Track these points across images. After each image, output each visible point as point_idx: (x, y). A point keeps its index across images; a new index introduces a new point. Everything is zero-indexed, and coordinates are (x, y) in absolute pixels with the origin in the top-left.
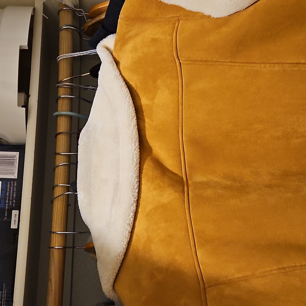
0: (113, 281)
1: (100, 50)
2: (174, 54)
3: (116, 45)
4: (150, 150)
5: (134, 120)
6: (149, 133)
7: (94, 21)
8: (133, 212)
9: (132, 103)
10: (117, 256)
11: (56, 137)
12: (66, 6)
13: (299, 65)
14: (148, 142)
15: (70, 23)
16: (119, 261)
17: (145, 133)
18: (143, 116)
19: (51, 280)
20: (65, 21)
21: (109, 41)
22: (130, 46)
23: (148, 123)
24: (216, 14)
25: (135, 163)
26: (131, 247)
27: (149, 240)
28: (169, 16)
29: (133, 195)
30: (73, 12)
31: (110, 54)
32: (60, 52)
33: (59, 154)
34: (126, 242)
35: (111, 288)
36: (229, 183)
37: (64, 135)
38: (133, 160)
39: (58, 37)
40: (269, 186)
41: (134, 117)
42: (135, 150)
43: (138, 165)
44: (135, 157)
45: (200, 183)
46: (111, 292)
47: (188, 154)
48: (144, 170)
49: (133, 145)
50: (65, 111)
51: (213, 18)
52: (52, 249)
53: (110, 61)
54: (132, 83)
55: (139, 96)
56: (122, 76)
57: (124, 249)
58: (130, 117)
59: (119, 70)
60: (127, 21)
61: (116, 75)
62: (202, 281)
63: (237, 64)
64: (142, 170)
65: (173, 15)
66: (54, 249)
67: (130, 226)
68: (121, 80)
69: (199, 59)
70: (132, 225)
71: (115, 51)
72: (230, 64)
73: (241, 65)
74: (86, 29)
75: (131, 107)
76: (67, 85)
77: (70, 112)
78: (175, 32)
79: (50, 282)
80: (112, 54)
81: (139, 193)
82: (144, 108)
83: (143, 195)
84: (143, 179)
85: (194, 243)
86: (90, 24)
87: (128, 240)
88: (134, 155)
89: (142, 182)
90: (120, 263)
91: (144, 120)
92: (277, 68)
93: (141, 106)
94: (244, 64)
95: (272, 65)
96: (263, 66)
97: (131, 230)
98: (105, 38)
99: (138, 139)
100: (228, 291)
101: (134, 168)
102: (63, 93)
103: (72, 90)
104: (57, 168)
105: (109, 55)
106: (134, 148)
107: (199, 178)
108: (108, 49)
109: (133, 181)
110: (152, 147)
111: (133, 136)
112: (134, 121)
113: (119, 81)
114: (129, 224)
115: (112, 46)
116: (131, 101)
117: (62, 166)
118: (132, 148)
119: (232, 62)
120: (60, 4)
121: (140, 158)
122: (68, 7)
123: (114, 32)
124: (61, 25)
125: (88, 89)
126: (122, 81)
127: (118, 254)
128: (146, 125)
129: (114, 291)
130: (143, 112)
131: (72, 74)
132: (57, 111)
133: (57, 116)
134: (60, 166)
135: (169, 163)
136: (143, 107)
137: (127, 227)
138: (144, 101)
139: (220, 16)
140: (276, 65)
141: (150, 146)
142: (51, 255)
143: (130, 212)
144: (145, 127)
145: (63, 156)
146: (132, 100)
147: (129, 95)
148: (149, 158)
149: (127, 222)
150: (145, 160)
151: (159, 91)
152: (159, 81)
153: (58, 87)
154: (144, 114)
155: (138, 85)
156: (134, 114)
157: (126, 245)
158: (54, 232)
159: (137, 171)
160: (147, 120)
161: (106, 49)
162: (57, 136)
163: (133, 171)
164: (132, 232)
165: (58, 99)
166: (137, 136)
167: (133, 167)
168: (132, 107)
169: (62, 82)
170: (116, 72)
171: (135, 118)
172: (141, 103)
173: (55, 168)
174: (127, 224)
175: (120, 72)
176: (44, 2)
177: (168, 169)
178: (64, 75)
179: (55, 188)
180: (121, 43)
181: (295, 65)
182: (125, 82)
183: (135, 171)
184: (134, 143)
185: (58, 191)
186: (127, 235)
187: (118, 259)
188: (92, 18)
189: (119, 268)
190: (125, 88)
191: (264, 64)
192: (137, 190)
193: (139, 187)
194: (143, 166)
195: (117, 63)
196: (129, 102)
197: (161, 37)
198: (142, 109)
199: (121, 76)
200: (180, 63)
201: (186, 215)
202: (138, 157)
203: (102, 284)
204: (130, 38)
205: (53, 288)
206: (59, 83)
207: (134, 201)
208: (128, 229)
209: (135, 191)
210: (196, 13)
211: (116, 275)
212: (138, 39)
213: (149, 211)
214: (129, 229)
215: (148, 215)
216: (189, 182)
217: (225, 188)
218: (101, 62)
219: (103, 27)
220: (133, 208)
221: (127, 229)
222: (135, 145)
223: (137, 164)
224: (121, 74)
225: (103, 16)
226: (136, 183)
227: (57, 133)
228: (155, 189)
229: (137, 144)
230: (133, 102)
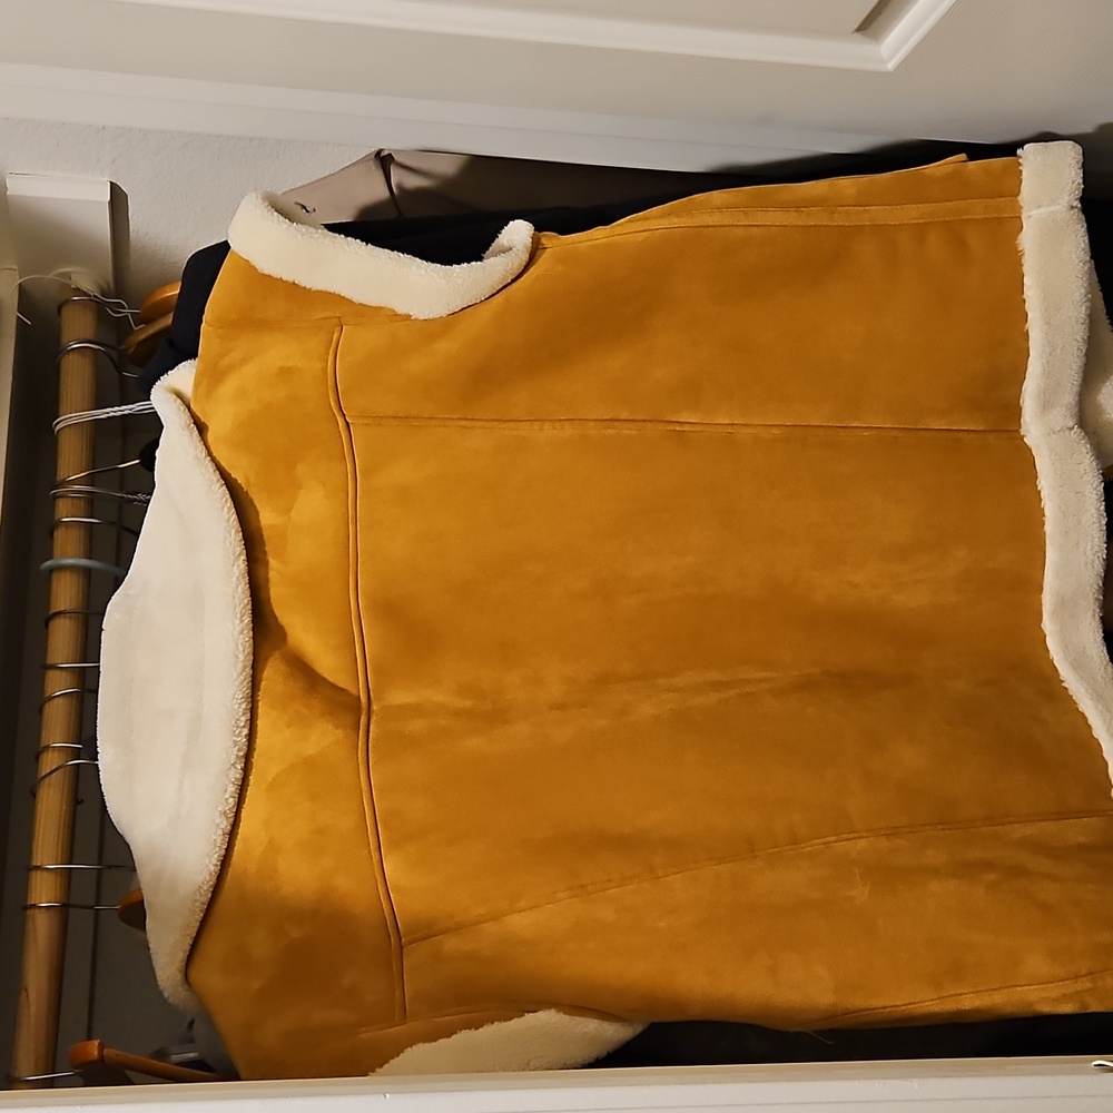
0: (185, 958)
1: (161, 399)
2: (332, 404)
3: (197, 385)
4: (281, 635)
5: (241, 561)
6: (277, 593)
7: (152, 330)
8: (233, 783)
9: (236, 522)
10: (195, 893)
11: (47, 625)
12: (78, 291)
13: (617, 423)
14: (275, 617)
15: (89, 334)
16: (197, 904)
17: (269, 594)
18: (265, 552)
19: (26, 990)
20: (77, 330)
21: (182, 376)
22: (229, 387)
23: (276, 570)
24: (420, 313)
25: (240, 666)
26: (231, 872)
27: (273, 847)
28: (319, 316)
29: (235, 743)
30: (99, 307)
31: (183, 408)
32: (62, 408)
33: (54, 667)
34: (216, 856)
35: (179, 976)
36: (468, 703)
37: (67, 620)
38: (237, 657)
39: (56, 372)
40: (561, 707)
41: (240, 555)
42: (242, 632)
43: (249, 671)
44: (241, 649)
45: (400, 707)
46: (180, 988)
47: (373, 638)
48: (263, 683)
49: (238, 622)
50: (72, 557)
51: (416, 319)
52: (32, 911)
53: (183, 423)
54: (237, 476)
55: (255, 507)
56: (213, 459)
57: (210, 874)
58: (231, 556)
59: (206, 444)
60: (221, 327)
61: (197, 457)
62: (395, 931)
63: (477, 424)
64: (260, 684)
65: (328, 314)
66: (37, 911)
67: (227, 818)
68: (211, 467)
69: (390, 413)
70: (232, 815)
71: (195, 399)
72: (464, 423)
73: (487, 424)
74: (132, 350)
75: (233, 532)
76: (80, 492)
77: (86, 558)
78: (331, 352)
79: (24, 994)
80: (189, 408)
81: (251, 737)
82: (266, 533)
83: (259, 742)
84: (260, 703)
85: (376, 843)
86: (142, 337)
87: (223, 852)
88: (240, 646)
89: (260, 710)
90: (201, 911)
91: (266, 564)
92: (567, 431)
93: (260, 529)
94: (495, 424)
95: (558, 425)
96: (536, 426)
97: (229, 827)
98: (172, 369)
99: (250, 607)
100: (451, 944)
101: (238, 677)
102: (68, 513)
103: (91, 504)
104: (47, 705)
105: (180, 410)
106: (239, 629)
107: (399, 696)
108: (179, 395)
109: (236, 707)
110: (285, 627)
111: (237, 601)
112: (242, 564)
113: (203, 470)
114: (225, 812)
115: (187, 389)
116: (235, 516)
117: (61, 698)
118: (235, 629)
119: (466, 419)
120: (66, 287)
121: (254, 654)
122: (85, 294)
123: (192, 354)
124: (64, 340)
125: (136, 500)
126: (212, 470)
127: (196, 887)
128: (272, 575)
129: (186, 986)
130: (263, 543)
131: (93, 463)
132: (51, 558)
133: (51, 570)
134: (56, 699)
135: (327, 663)
136: (264, 533)
137: (218, 821)
138: (267, 518)
139: (431, 316)
140: (567, 424)
141: (282, 627)
142: (29, 926)
143: (227, 782)
144: (267, 579)
145: (64, 674)
146: (238, 514)
147: (230, 502)
148: (277, 654)
149: (219, 809)
150: (267, 660)
151: (302, 491)
152: (301, 469)
153: (55, 497)
154: (267, 549)
155: (252, 480)
156: (240, 548)
157: (216, 865)
158: (37, 868)
159: (247, 684)
160: (272, 562)
161: (174, 396)
162: (51, 623)
163: (236, 683)
164: (232, 834)
165: (53, 526)
166: (247, 599)
167: (235, 675)
168: (237, 532)
169: (65, 483)
170: (196, 448)
171: (243, 557)
172: (259, 521)
173: (45, 703)
174: (218, 813)
175: (207, 448)
176: (20, 284)
177: (324, 679)
178: (71, 466)
179: (41, 757)
180: (211, 380)
181: (607, 423)
182: (221, 474)
183: (242, 683)
184: (239, 616)
185: (50, 762)
186: (219, 839)
187: (196, 901)
188: (148, 321)
189: (198, 924)
190: (218, 485)
191: (538, 423)
192: (246, 731)
193: (251, 724)
194: (263, 672)
195: (201, 428)
196: (228, 521)
197: (299, 365)
198: (262, 536)
199: (209, 458)
200: (348, 424)
201: (359, 777)
202: (249, 649)
203: (156, 970)
204: (231, 368)
205: (33, 1010)
206: (57, 487)
207: (237, 756)
208: (223, 826)
209: (240, 732)
210: (377, 310)
211: (191, 942)
212: (249, 372)
213: (274, 779)
214: (225, 825)
215: (273, 787)
216: (374, 707)
217: (458, 714)
218: (163, 427)
219: (171, 343)
220: (236, 774)
221: (218, 825)
222: (242, 622)
223: (245, 667)
224: (210, 454)
225: (168, 320)
226: (244, 714)
227: (51, 612)
228: (289, 726)
229: (247, 619)
230: (240, 521)
